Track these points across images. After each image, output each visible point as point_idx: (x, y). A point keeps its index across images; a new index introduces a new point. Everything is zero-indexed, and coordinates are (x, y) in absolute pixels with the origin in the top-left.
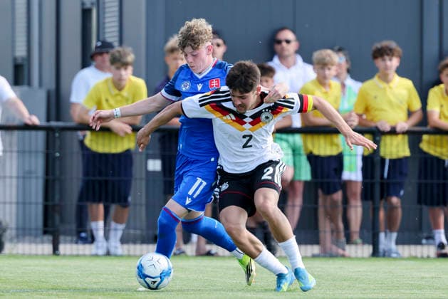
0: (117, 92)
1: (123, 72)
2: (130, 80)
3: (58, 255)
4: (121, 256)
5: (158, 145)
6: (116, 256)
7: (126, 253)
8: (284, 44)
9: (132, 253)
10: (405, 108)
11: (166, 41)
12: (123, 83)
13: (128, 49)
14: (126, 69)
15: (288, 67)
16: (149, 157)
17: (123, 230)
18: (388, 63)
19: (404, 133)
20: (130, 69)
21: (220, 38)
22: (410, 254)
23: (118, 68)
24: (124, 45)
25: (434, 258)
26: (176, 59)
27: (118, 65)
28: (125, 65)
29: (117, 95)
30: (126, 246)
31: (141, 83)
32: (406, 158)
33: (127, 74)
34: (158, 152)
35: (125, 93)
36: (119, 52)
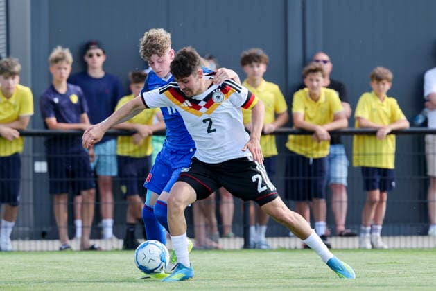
0: (5, 99)
1: (11, 81)
2: (17, 89)
4: (11, 252)
5: (43, 148)
6: (6, 251)
7: (15, 248)
9: (21, 249)
10: (272, 110)
11: (50, 51)
12: (12, 91)
13: (15, 60)
14: (13, 78)
16: (35, 159)
17: (13, 228)
18: (256, 69)
19: (271, 134)
20: (17, 78)
21: (100, 48)
22: (279, 246)
23: (6, 78)
24: (11, 56)
25: (302, 249)
26: (60, 68)
27: (6, 74)
28: (13, 74)
29: (5, 102)
30: (15, 243)
31: (27, 91)
32: (273, 157)
33: (15, 83)
34: (43, 154)
35: (12, 100)
36: (6, 62)
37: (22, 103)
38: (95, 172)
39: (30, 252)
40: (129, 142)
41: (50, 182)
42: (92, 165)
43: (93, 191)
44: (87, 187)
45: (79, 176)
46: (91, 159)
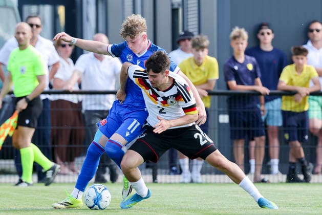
0: (196, 67)
1: (201, 53)
2: (206, 59)
3: (156, 183)
4: (201, 183)
6: (197, 183)
7: (204, 181)
8: (315, 32)
9: (208, 181)
12: (201, 61)
13: (205, 37)
14: (203, 51)
15: (318, 49)
16: (220, 113)
17: (203, 165)
20: (206, 51)
21: (269, 28)
23: (197, 50)
26: (237, 44)
27: (198, 48)
28: (202, 48)
29: (197, 69)
30: (204, 176)
31: (214, 60)
33: (204, 54)
34: (226, 109)
35: (203, 68)
36: (198, 39)
37: (210, 70)
38: (265, 122)
39: (215, 183)
40: (291, 100)
41: (231, 131)
42: (263, 118)
43: (263, 138)
44: (259, 135)
45: (253, 126)
46: (262, 113)
